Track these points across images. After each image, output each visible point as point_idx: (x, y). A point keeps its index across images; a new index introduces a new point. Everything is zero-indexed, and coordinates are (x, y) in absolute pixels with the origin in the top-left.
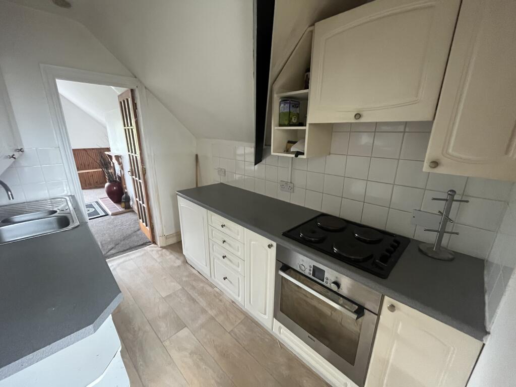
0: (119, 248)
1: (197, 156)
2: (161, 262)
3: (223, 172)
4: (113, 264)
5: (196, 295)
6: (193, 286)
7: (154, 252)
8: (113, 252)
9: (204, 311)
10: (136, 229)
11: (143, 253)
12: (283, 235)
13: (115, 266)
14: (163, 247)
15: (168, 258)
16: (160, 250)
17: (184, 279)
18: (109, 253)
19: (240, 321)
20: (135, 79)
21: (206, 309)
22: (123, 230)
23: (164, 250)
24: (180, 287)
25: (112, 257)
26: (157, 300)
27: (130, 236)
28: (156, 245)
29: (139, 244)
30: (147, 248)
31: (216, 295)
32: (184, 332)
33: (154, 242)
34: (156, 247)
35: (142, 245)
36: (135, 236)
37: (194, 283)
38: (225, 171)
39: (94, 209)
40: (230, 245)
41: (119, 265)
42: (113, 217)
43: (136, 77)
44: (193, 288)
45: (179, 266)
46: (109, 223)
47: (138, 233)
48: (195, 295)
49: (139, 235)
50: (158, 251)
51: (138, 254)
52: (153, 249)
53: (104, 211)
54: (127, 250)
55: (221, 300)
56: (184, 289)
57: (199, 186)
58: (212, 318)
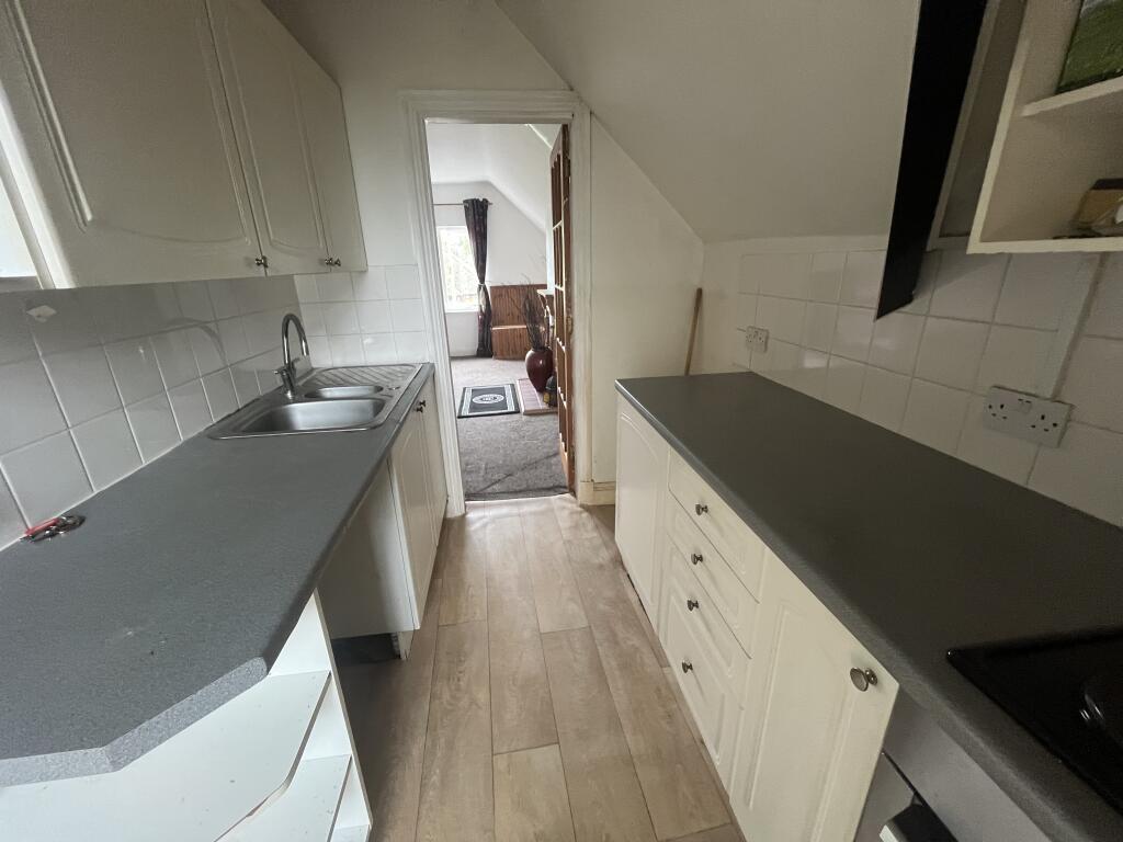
0: (509, 484)
1: (700, 292)
2: (569, 541)
3: (759, 338)
4: (487, 514)
5: (614, 663)
6: (614, 634)
7: (566, 512)
8: (497, 487)
9: (614, 723)
10: (551, 452)
11: (543, 507)
12: (950, 660)
13: (485, 520)
14: (586, 508)
15: (586, 535)
16: (577, 512)
17: (601, 606)
18: (489, 490)
19: (705, 826)
20: (570, 93)
21: (623, 722)
22: (530, 447)
23: (585, 515)
24: (585, 624)
25: (494, 498)
26: (527, 634)
27: (533, 465)
28: (572, 498)
29: (545, 486)
30: (555, 499)
31: (663, 691)
32: (546, 759)
33: (573, 492)
34: (571, 502)
35: (549, 489)
36: (544, 467)
37: (620, 629)
38: (767, 338)
39: (502, 398)
40: (713, 578)
41: (494, 519)
42: (524, 418)
43: (572, 90)
44: (614, 640)
45: (601, 567)
46: (514, 430)
47: (554, 460)
48: (610, 664)
49: (551, 465)
50: (572, 513)
51: (534, 508)
52: (565, 504)
53: (517, 404)
54: (520, 491)
55: (670, 716)
56: (591, 632)
57: (691, 373)
58: (629, 761)
